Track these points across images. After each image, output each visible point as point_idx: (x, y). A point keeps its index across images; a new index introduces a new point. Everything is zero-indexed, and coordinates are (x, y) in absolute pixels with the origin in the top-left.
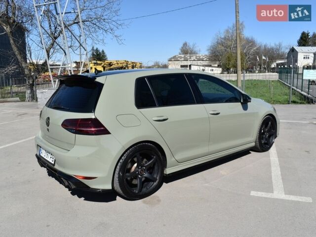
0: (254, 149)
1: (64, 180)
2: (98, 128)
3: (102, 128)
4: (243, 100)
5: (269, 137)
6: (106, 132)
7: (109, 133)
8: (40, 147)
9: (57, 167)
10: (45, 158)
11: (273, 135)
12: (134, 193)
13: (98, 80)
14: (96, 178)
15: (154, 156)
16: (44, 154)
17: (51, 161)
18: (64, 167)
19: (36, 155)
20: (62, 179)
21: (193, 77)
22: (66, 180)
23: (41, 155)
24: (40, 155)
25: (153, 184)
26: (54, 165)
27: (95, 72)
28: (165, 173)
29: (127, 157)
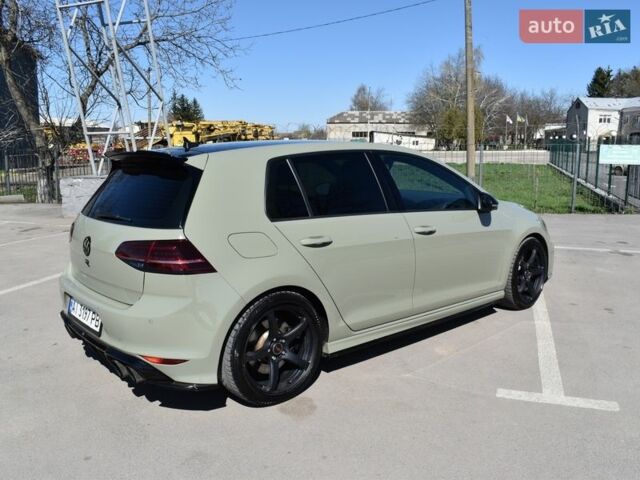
0: (503, 304)
1: (120, 365)
2: (190, 260)
3: (200, 261)
4: (483, 205)
5: (533, 279)
6: (207, 268)
7: (212, 270)
8: (71, 297)
9: (105, 338)
10: (80, 319)
11: (540, 275)
12: (263, 392)
13: (192, 161)
14: (185, 361)
15: (303, 316)
16: (77, 312)
17: (93, 326)
18: (120, 340)
19: (62, 313)
20: (116, 362)
21: (382, 157)
22: (124, 364)
23: (73, 313)
24: (69, 313)
25: (300, 374)
26: (99, 334)
27: (185, 146)
28: (324, 351)
29: (249, 319)
